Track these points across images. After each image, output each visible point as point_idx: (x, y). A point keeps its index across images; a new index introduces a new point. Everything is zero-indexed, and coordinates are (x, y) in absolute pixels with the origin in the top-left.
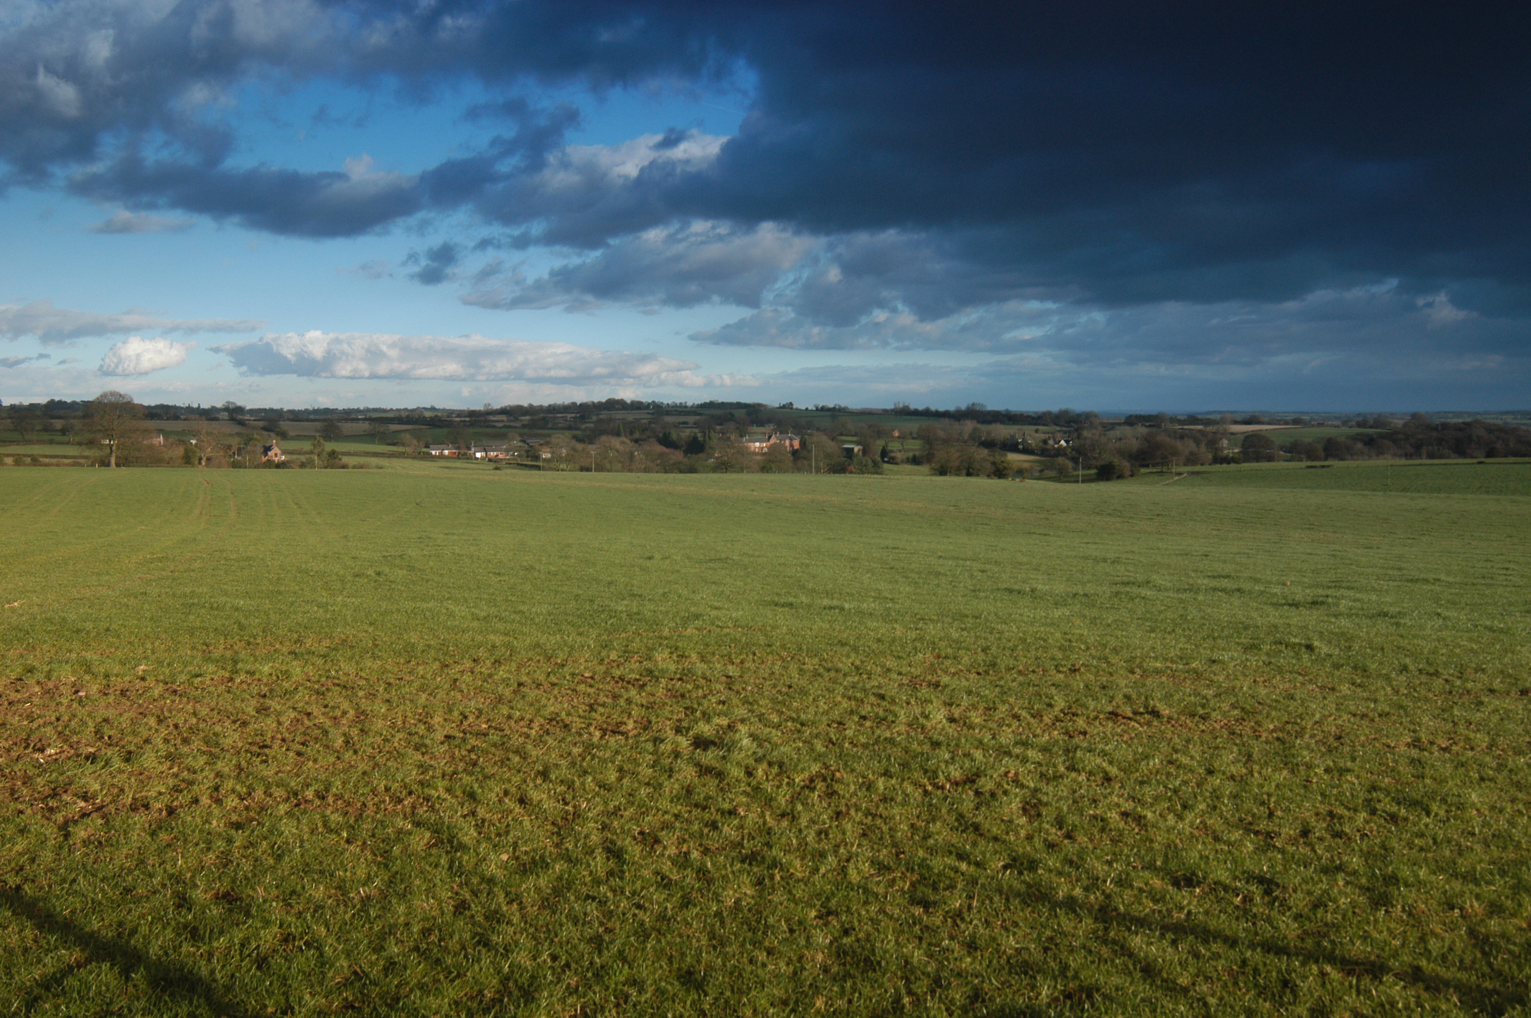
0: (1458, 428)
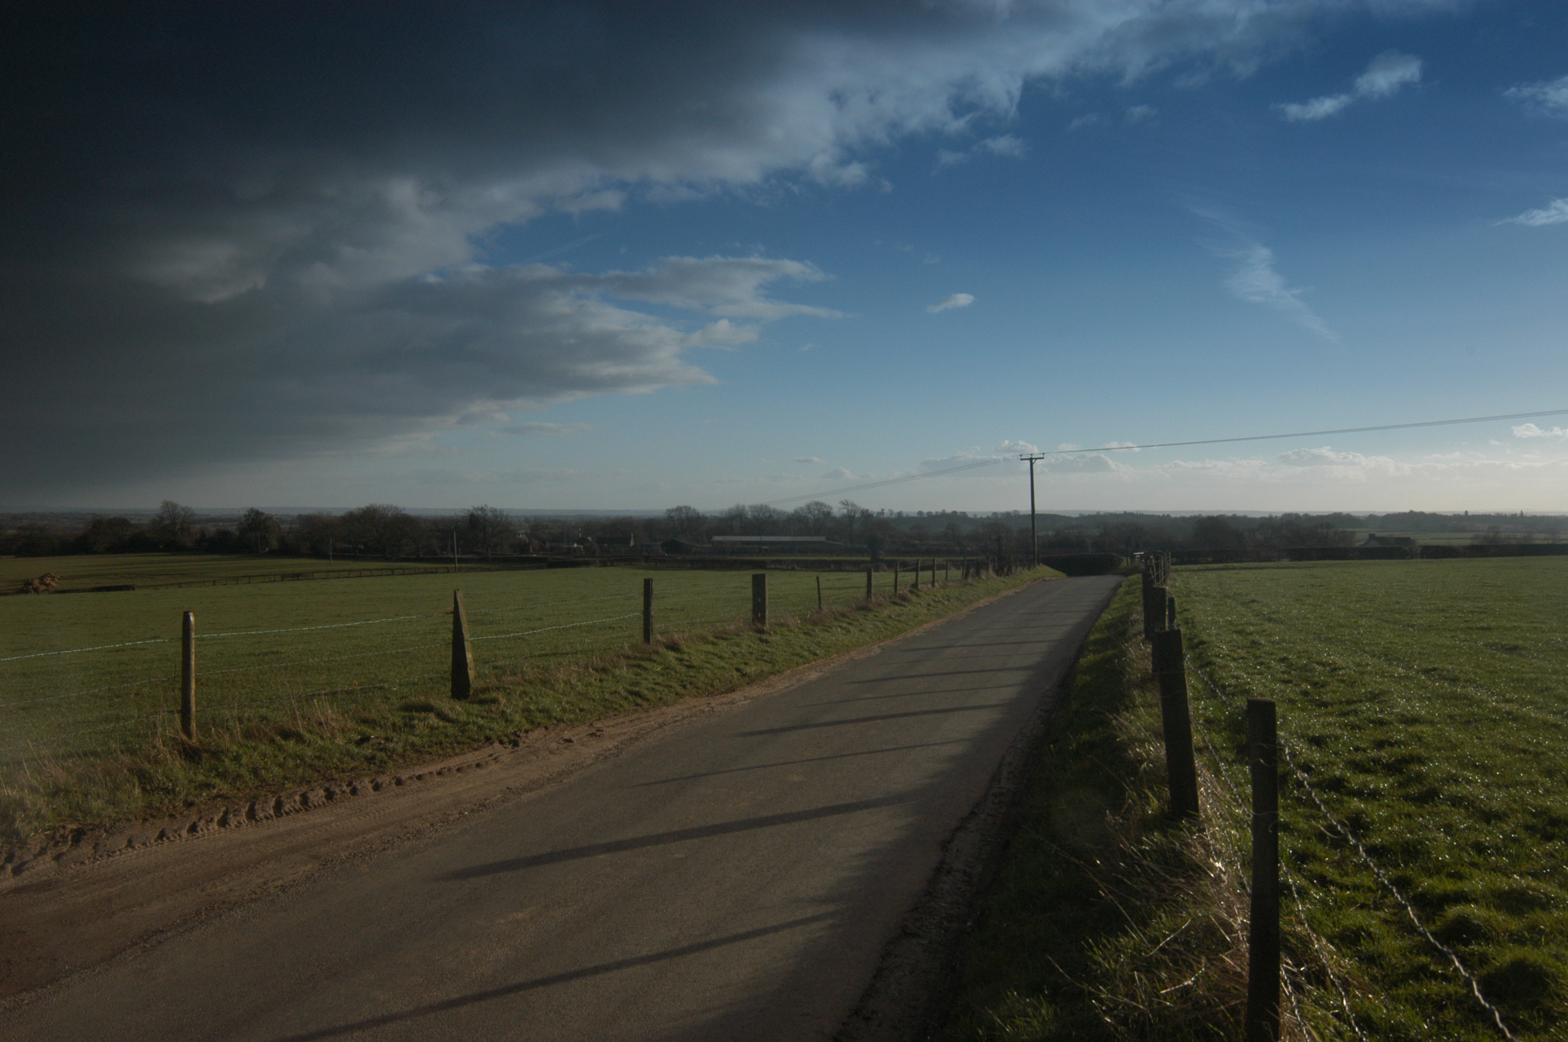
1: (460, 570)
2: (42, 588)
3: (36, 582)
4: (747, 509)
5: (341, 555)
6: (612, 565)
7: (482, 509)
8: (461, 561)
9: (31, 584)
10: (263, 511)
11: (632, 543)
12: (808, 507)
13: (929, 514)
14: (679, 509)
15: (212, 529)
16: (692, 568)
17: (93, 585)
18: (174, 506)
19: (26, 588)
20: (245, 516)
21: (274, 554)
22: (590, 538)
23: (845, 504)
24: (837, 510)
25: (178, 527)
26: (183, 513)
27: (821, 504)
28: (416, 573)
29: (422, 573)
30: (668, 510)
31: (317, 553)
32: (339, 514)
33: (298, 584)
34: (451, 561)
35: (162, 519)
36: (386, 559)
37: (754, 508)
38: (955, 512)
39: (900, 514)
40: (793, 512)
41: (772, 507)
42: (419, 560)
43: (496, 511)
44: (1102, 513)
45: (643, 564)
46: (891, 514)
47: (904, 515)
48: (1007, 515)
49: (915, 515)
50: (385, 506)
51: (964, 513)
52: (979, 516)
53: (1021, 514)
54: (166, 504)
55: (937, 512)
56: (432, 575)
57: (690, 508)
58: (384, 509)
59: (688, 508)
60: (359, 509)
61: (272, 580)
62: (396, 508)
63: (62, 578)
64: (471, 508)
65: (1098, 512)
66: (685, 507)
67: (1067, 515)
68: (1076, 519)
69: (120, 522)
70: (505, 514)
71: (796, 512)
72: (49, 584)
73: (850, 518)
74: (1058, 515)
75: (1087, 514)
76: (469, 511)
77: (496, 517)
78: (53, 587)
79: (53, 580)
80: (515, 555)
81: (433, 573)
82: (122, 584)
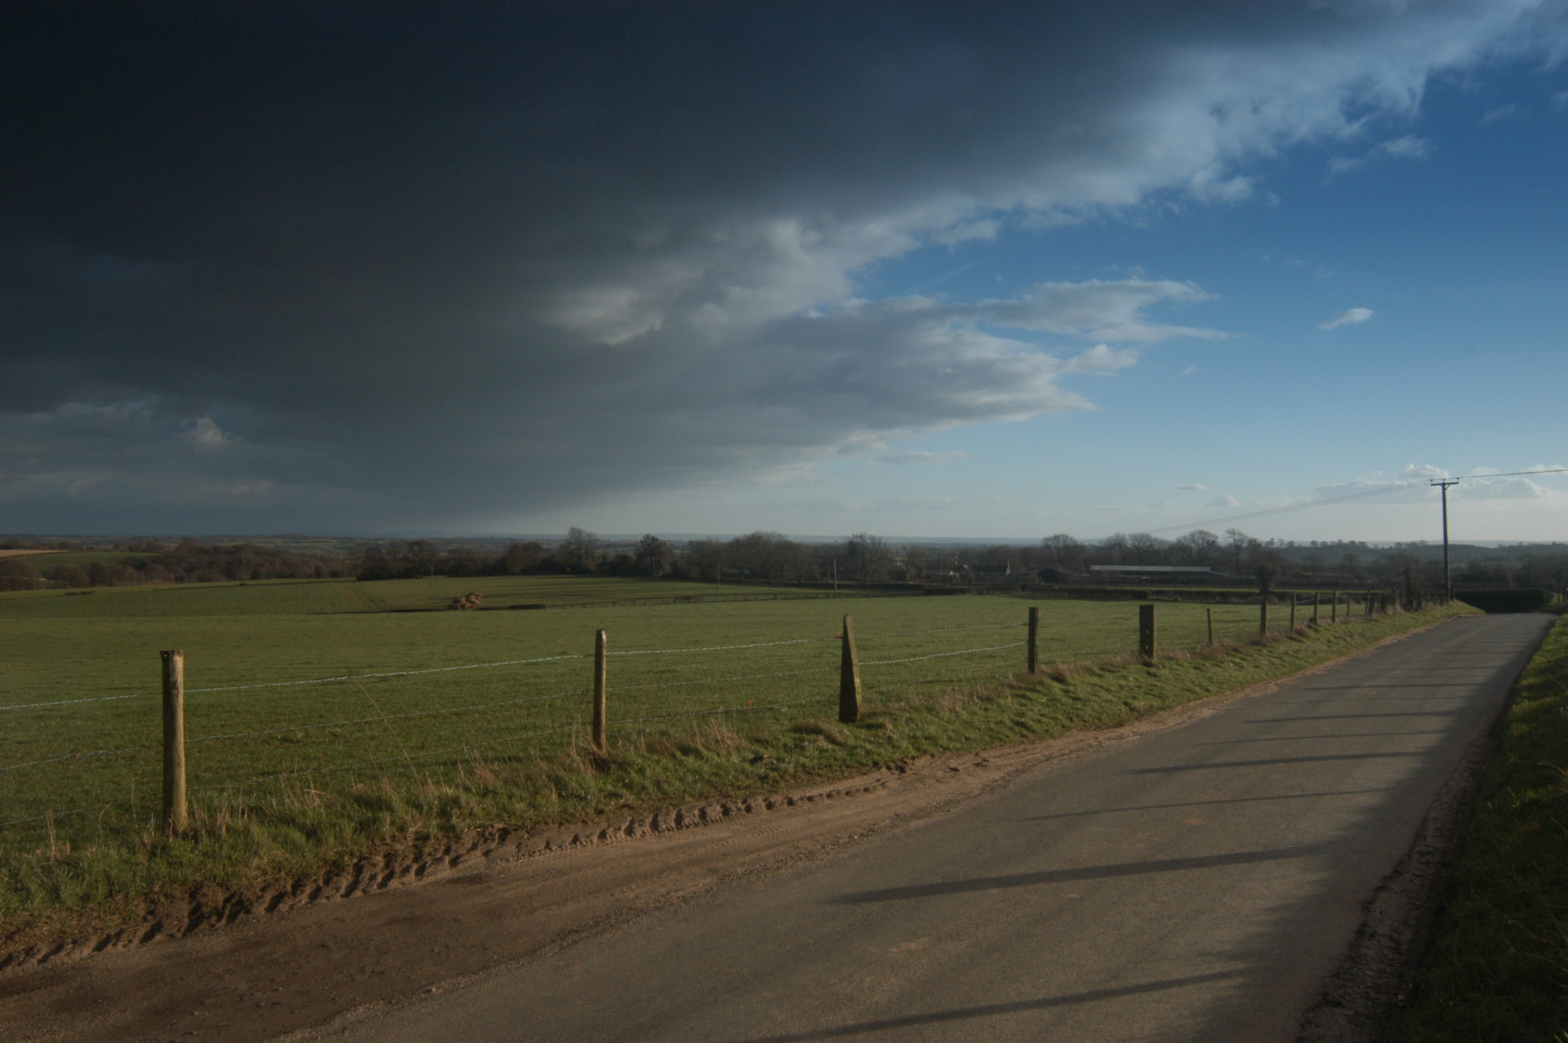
0: (230, 552)
1: (839, 595)
2: (468, 605)
3: (463, 600)
4: (1127, 537)
5: (728, 579)
6: (988, 594)
7: (861, 537)
8: (840, 587)
9: (459, 601)
10: (656, 537)
11: (1008, 572)
12: (1192, 535)
13: (1324, 543)
14: (1056, 538)
15: (612, 554)
16: (1070, 598)
17: (510, 604)
18: (580, 532)
19: (455, 605)
20: (641, 542)
21: (666, 577)
22: (966, 566)
23: (1232, 533)
24: (1223, 540)
25: (583, 552)
26: (587, 539)
27: (1206, 533)
28: (798, 598)
29: (803, 598)
30: (1045, 539)
31: (706, 578)
32: (725, 540)
33: (689, 606)
34: (832, 586)
35: (569, 543)
36: (769, 584)
37: (1135, 537)
38: (1353, 542)
39: (1291, 543)
40: (1176, 541)
41: (1154, 535)
42: (799, 585)
43: (874, 538)
44: (1525, 544)
45: (1019, 592)
46: (1282, 544)
47: (1296, 545)
48: (1413, 546)
49: (1309, 545)
50: (769, 533)
51: (1363, 543)
52: (1380, 547)
53: (1429, 544)
54: (573, 530)
55: (1332, 542)
56: (812, 601)
57: (1067, 537)
58: (768, 536)
59: (1065, 537)
60: (745, 536)
61: (666, 602)
62: (779, 535)
63: (485, 597)
64: (851, 536)
65: (1521, 543)
66: (1063, 536)
67: (1484, 546)
68: (1495, 549)
69: (533, 547)
70: (883, 541)
71: (1179, 541)
72: (473, 602)
73: (1236, 548)
74: (1472, 547)
75: (1507, 545)
76: (848, 538)
77: (874, 544)
78: (477, 604)
79: (477, 599)
80: (892, 582)
81: (813, 598)
82: (534, 603)
